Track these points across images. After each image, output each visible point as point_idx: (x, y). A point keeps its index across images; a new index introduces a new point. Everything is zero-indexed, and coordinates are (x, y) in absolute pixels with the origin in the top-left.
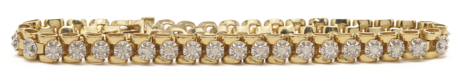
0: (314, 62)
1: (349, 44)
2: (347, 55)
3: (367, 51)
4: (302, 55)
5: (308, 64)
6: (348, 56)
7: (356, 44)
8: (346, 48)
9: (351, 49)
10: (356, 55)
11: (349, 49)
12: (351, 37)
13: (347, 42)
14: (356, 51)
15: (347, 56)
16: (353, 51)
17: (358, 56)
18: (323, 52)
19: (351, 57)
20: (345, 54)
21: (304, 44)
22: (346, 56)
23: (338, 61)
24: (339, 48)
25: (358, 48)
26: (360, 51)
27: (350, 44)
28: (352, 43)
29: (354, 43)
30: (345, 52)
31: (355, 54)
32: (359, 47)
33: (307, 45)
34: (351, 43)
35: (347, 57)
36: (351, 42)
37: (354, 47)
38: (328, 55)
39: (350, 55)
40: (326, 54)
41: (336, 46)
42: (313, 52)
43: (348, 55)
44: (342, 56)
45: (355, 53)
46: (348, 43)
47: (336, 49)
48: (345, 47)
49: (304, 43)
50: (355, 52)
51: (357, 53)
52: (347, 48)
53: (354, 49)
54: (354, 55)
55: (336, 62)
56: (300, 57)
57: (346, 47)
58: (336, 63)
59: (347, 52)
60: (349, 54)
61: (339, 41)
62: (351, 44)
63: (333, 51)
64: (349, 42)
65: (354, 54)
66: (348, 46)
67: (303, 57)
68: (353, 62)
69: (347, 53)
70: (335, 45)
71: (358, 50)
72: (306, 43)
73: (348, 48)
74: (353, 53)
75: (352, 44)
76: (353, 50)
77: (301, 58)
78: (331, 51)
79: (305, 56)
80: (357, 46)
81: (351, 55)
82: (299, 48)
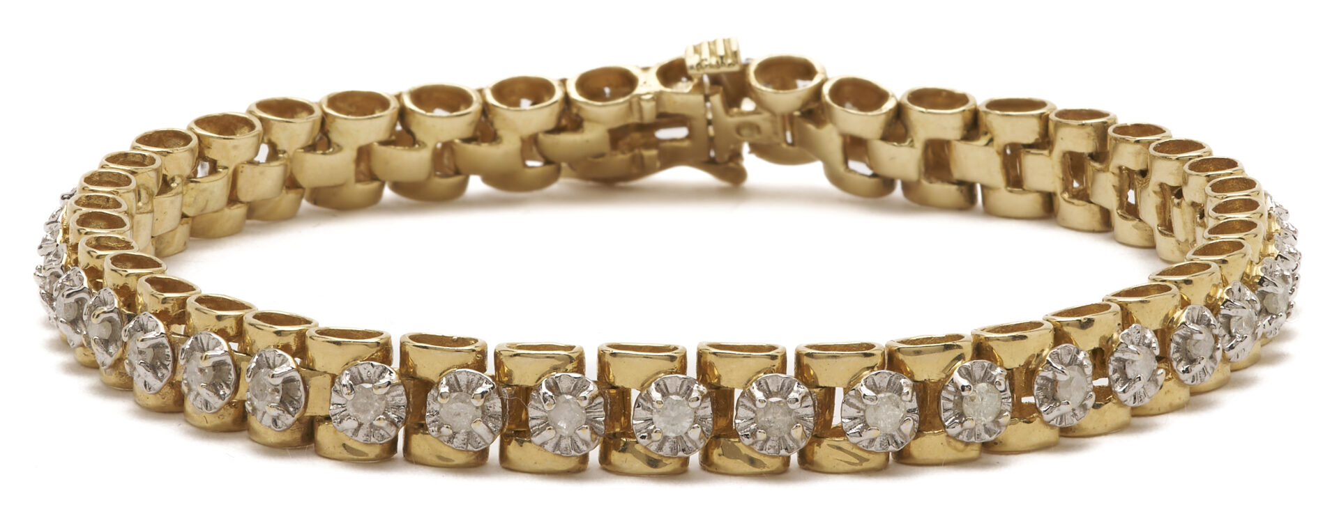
0: (608, 467)
1: (759, 395)
2: (751, 441)
3: (852, 423)
4: (548, 435)
5: (582, 474)
6: (757, 447)
7: (793, 395)
8: (750, 409)
9: (770, 417)
10: (794, 440)
11: (759, 415)
12: (769, 363)
13: (754, 384)
14: (791, 426)
15: (753, 444)
16: (779, 425)
17: (803, 445)
18: (642, 426)
19: (772, 451)
20: (741, 438)
21: (554, 387)
22: (749, 447)
23: (717, 466)
24: (713, 410)
25: (803, 412)
26: (811, 425)
27: (763, 391)
28: (773, 388)
29: (782, 389)
30: (746, 427)
31: (786, 436)
32: (804, 405)
33: (570, 394)
34: (771, 388)
35: (753, 450)
36: (769, 382)
37: (781, 407)
38: (665, 438)
39: (766, 441)
40: (653, 435)
41: (698, 399)
42: (599, 423)
43: (756, 442)
44: (733, 442)
45: (789, 434)
46: (759, 389)
47: (701, 413)
48: (746, 407)
49: (556, 384)
50: (786, 429)
51: (797, 433)
52: (754, 412)
53: (784, 414)
54: (785, 440)
55: (709, 471)
56: (542, 445)
57: (749, 404)
58: (708, 474)
59: (753, 427)
60: (761, 436)
61: (719, 377)
62: (769, 394)
63: (687, 423)
64: (762, 382)
65: (783, 437)
66: (757, 402)
67: (557, 445)
68: (780, 473)
69: (754, 433)
70: (695, 394)
71: (802, 418)
72: (564, 385)
73: (755, 409)
74: (777, 432)
75: (776, 394)
76: (778, 419)
77: (549, 447)
78: (673, 422)
79: (564, 443)
80: (797, 400)
81: (769, 443)
82: (537, 405)
